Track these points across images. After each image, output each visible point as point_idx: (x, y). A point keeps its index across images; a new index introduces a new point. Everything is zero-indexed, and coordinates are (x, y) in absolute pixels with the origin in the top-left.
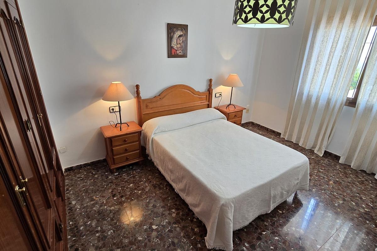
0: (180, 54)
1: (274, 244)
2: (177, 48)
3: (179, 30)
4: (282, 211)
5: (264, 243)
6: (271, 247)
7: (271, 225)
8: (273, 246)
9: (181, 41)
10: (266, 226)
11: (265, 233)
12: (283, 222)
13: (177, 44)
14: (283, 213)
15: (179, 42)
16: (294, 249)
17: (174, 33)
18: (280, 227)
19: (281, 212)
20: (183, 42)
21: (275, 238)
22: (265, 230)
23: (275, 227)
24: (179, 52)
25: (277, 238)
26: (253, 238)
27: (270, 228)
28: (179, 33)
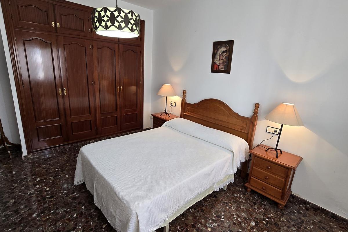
0: (222, 69)
1: (71, 212)
2: (219, 63)
3: (223, 46)
4: (104, 228)
5: (75, 205)
6: (69, 209)
7: (90, 214)
8: (69, 211)
9: (224, 57)
10: (91, 210)
11: (83, 208)
12: (91, 225)
13: (220, 60)
14: (102, 228)
15: (222, 57)
16: (60, 225)
17: (218, 50)
18: (86, 221)
19: (104, 226)
20: (225, 58)
21: (76, 214)
22: (86, 208)
23: (87, 216)
24: (221, 68)
25: (75, 215)
26: (81, 200)
27: (87, 213)
28: (223, 49)
